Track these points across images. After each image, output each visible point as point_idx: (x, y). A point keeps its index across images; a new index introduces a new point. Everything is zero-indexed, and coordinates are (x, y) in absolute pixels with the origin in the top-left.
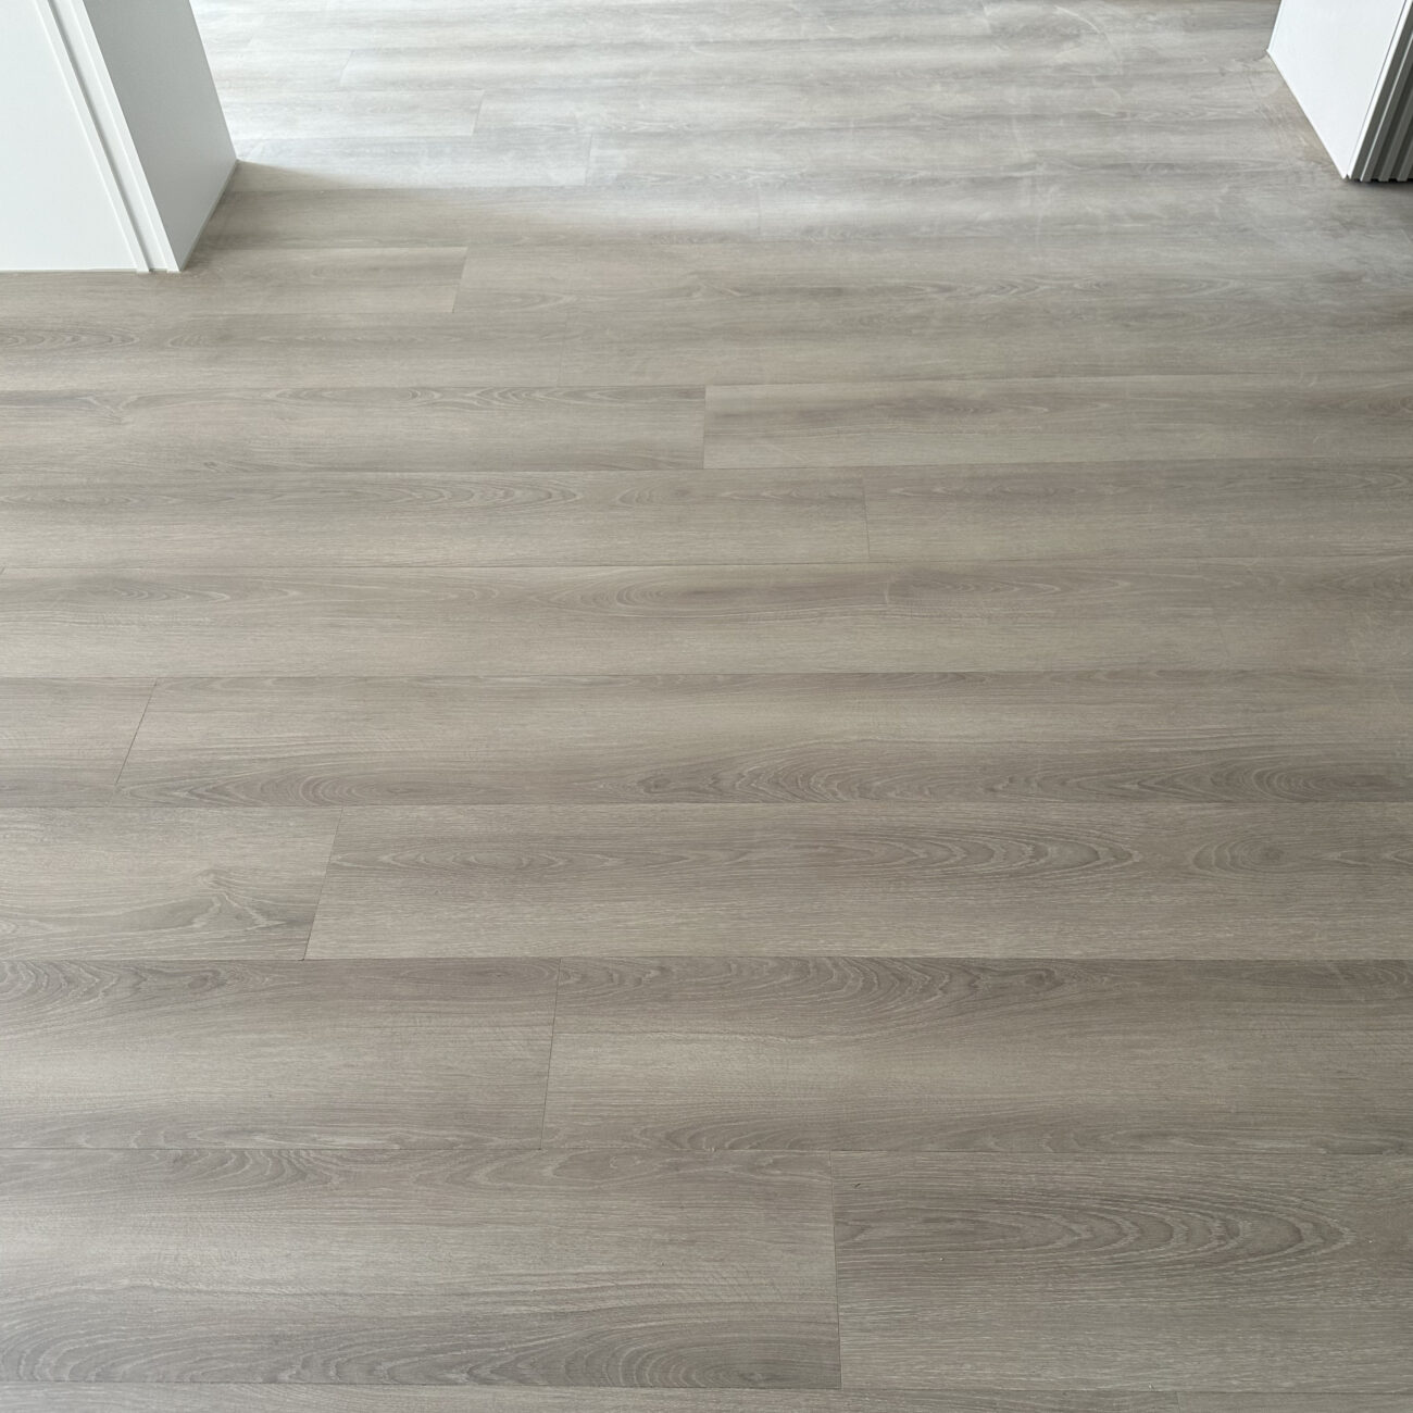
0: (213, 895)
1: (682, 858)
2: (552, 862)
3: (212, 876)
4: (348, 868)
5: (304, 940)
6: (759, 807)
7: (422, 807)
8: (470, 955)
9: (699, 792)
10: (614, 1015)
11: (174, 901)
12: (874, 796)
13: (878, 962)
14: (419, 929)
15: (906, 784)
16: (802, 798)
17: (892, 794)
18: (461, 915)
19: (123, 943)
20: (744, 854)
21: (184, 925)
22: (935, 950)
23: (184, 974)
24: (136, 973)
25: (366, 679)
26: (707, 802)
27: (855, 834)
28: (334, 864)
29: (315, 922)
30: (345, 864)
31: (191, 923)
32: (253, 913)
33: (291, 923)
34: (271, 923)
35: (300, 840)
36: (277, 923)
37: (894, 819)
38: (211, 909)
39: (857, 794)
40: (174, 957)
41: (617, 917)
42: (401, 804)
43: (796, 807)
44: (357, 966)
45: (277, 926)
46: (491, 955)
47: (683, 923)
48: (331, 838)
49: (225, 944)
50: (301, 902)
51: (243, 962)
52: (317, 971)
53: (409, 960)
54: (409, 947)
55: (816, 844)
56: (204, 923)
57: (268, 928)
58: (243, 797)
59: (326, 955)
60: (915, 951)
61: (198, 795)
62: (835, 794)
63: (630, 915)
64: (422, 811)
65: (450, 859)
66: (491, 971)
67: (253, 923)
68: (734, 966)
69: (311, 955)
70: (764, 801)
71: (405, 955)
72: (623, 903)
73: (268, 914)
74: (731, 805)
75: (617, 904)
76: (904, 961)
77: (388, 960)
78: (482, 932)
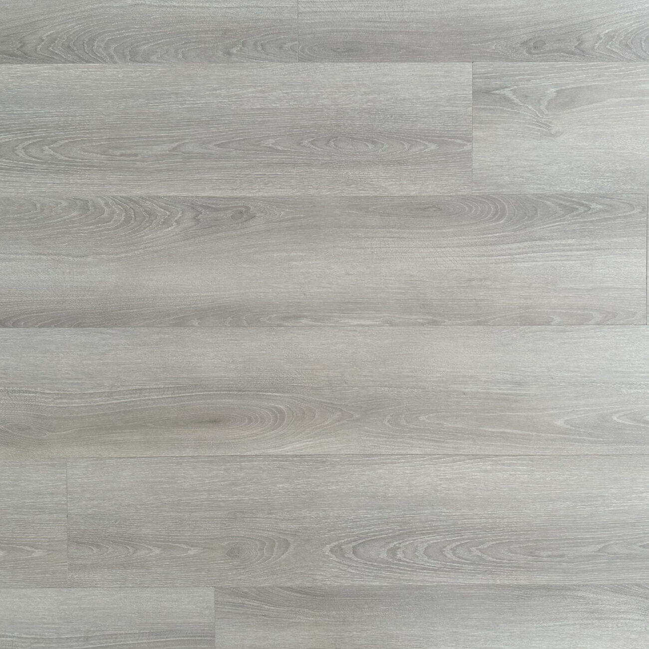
0: (547, 115)
1: (218, 145)
2: (312, 143)
3: (553, 132)
4: (458, 138)
5: (476, 78)
6: (163, 192)
7: (413, 193)
8: (361, 64)
9: (209, 207)
10: (259, 19)
11: (574, 110)
12: (78, 202)
13: (83, 60)
14: (399, 86)
15: (53, 214)
16: (131, 200)
17: (64, 204)
18: (371, 97)
19: (599, 76)
20: (174, 149)
21: (561, 90)
22: (45, 70)
23: (550, 51)
24: (583, 52)
25: (479, 323)
26: (203, 197)
27: (93, 166)
28: (468, 141)
29: (471, 92)
30: (459, 141)
31: (557, 92)
32: (516, 101)
33: (488, 92)
34: (502, 92)
35: (498, 163)
36: (497, 92)
37: (64, 181)
38: (546, 104)
39: (90, 204)
40: (561, 64)
41: (262, 95)
42: (430, 196)
43: (137, 192)
44: (435, 58)
45: (497, 89)
46: (346, 65)
47: (216, 90)
48: (475, 165)
49: (528, 75)
50: (485, 109)
51: (513, 61)
52: (462, 54)
53: (401, 61)
54: (403, 71)
55: (122, 158)
56: (548, 92)
57: (503, 88)
58: (549, 203)
59: (458, 66)
60: (58, 69)
61: (583, 205)
62: (107, 204)
63: (253, 97)
64: (413, 190)
65: (386, 146)
66: (345, 52)
67: (514, 91)
68: (180, 56)
69: (468, 66)
70: (160, 197)
71: (405, 65)
72: (259, 107)
73: (506, 99)
74: (185, 194)
75: (263, 106)
76: (66, 61)
77: (416, 61)
78: (355, 83)
